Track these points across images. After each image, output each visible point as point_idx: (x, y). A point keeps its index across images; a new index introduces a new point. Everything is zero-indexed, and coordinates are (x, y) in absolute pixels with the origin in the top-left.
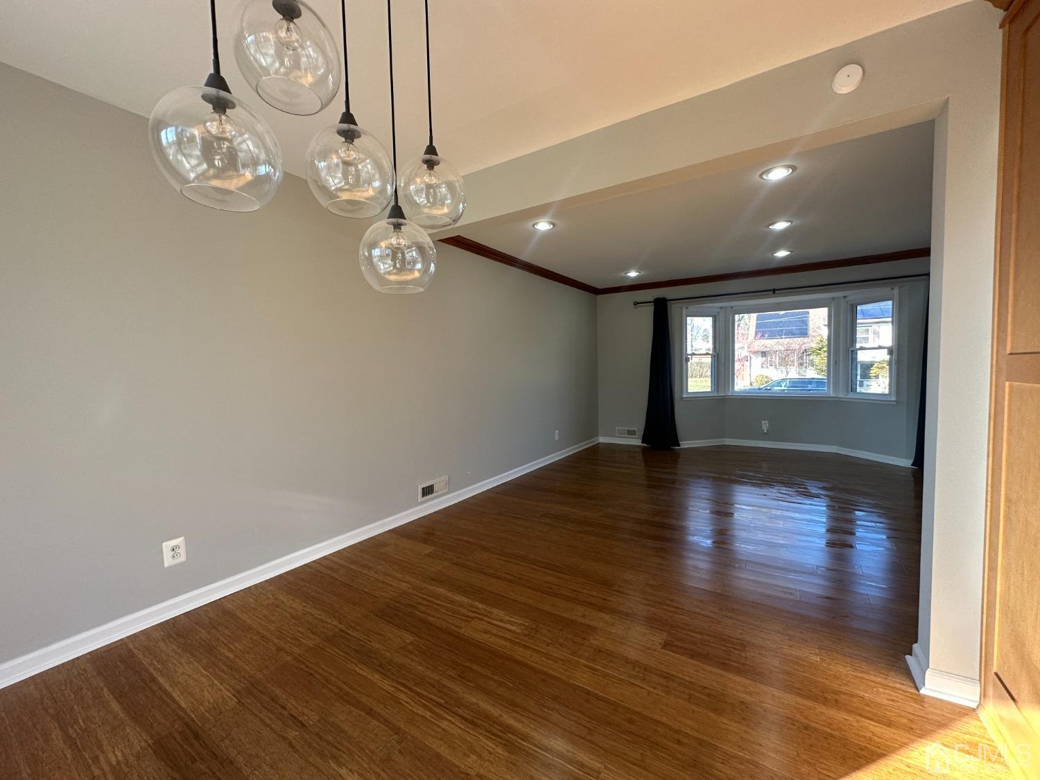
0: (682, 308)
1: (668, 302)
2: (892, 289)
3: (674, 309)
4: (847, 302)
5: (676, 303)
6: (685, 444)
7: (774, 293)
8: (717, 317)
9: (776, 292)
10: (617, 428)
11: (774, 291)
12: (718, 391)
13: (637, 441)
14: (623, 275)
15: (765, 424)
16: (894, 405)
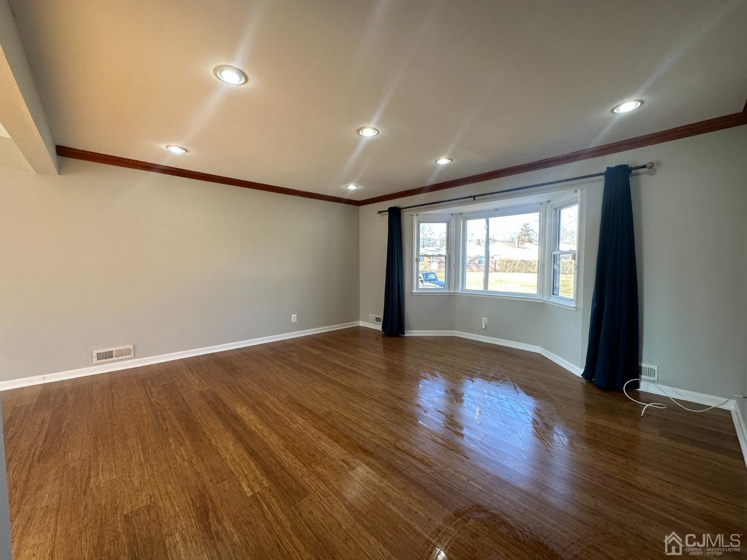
0: (412, 215)
1: (402, 210)
2: (576, 191)
3: (406, 216)
4: (552, 206)
5: (409, 211)
6: (408, 333)
7: (474, 199)
8: (450, 223)
9: (476, 198)
10: (370, 315)
11: (474, 197)
12: (449, 288)
13: (379, 327)
14: (344, 186)
15: (485, 320)
16: (574, 311)
